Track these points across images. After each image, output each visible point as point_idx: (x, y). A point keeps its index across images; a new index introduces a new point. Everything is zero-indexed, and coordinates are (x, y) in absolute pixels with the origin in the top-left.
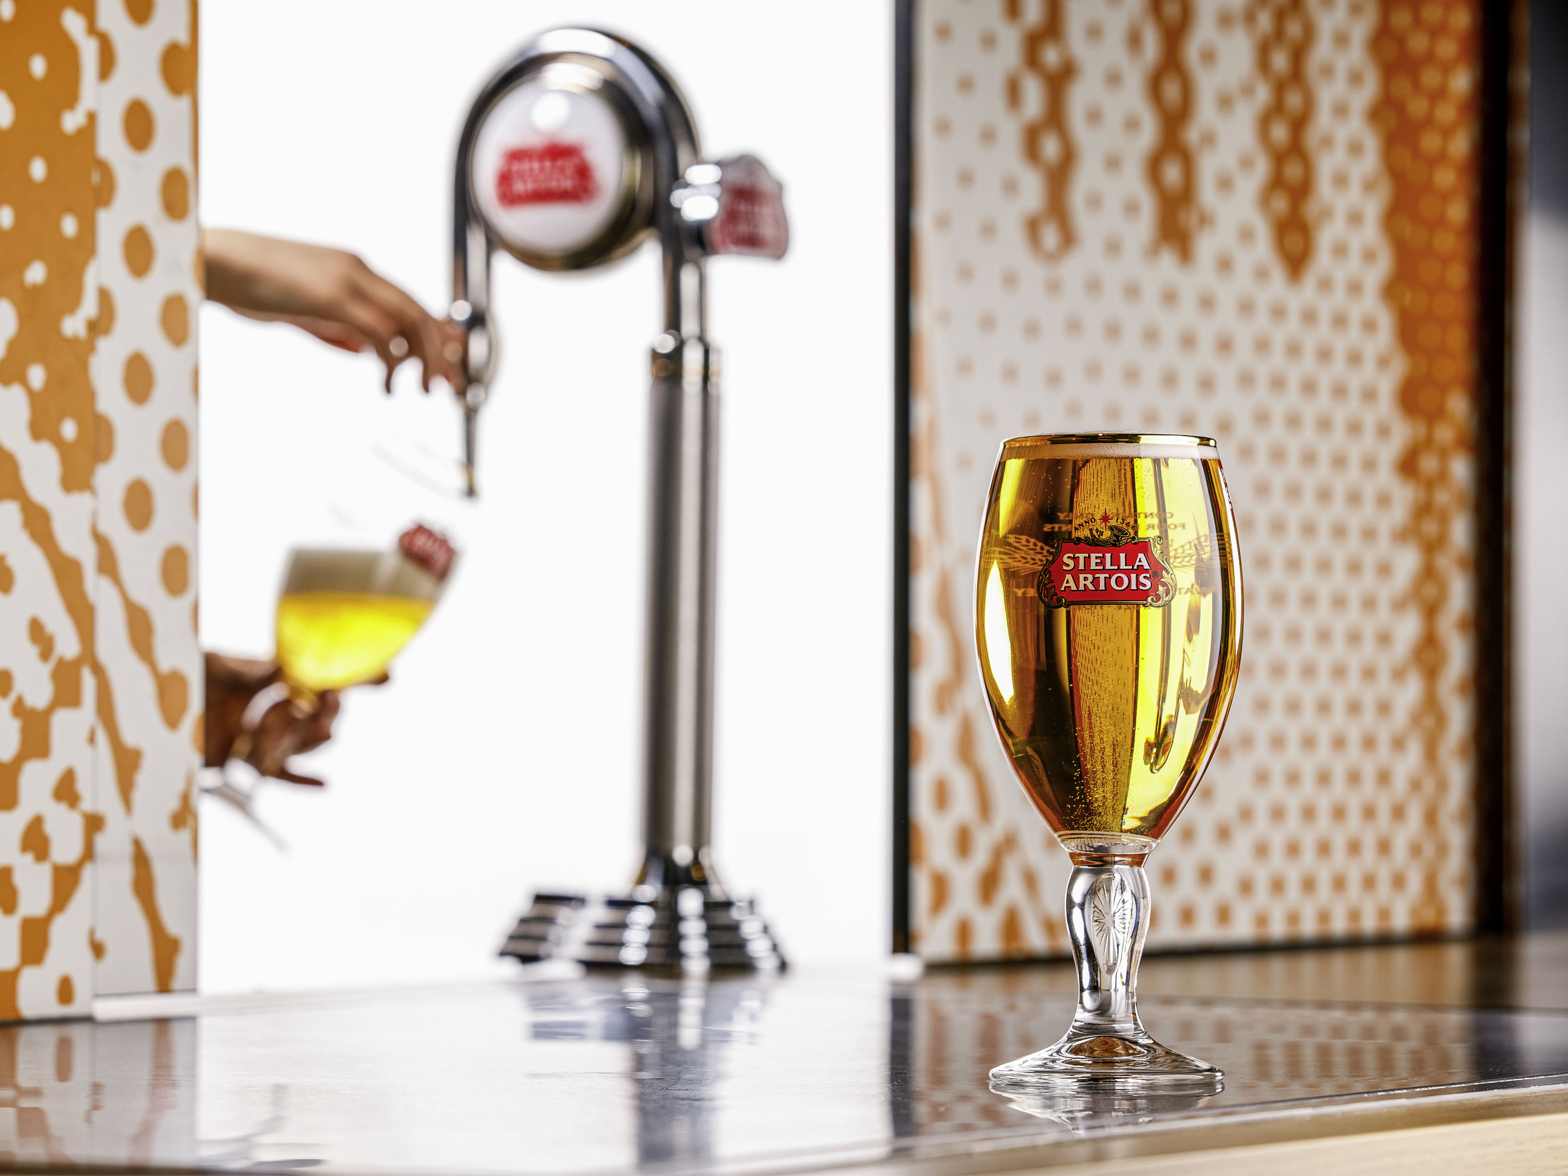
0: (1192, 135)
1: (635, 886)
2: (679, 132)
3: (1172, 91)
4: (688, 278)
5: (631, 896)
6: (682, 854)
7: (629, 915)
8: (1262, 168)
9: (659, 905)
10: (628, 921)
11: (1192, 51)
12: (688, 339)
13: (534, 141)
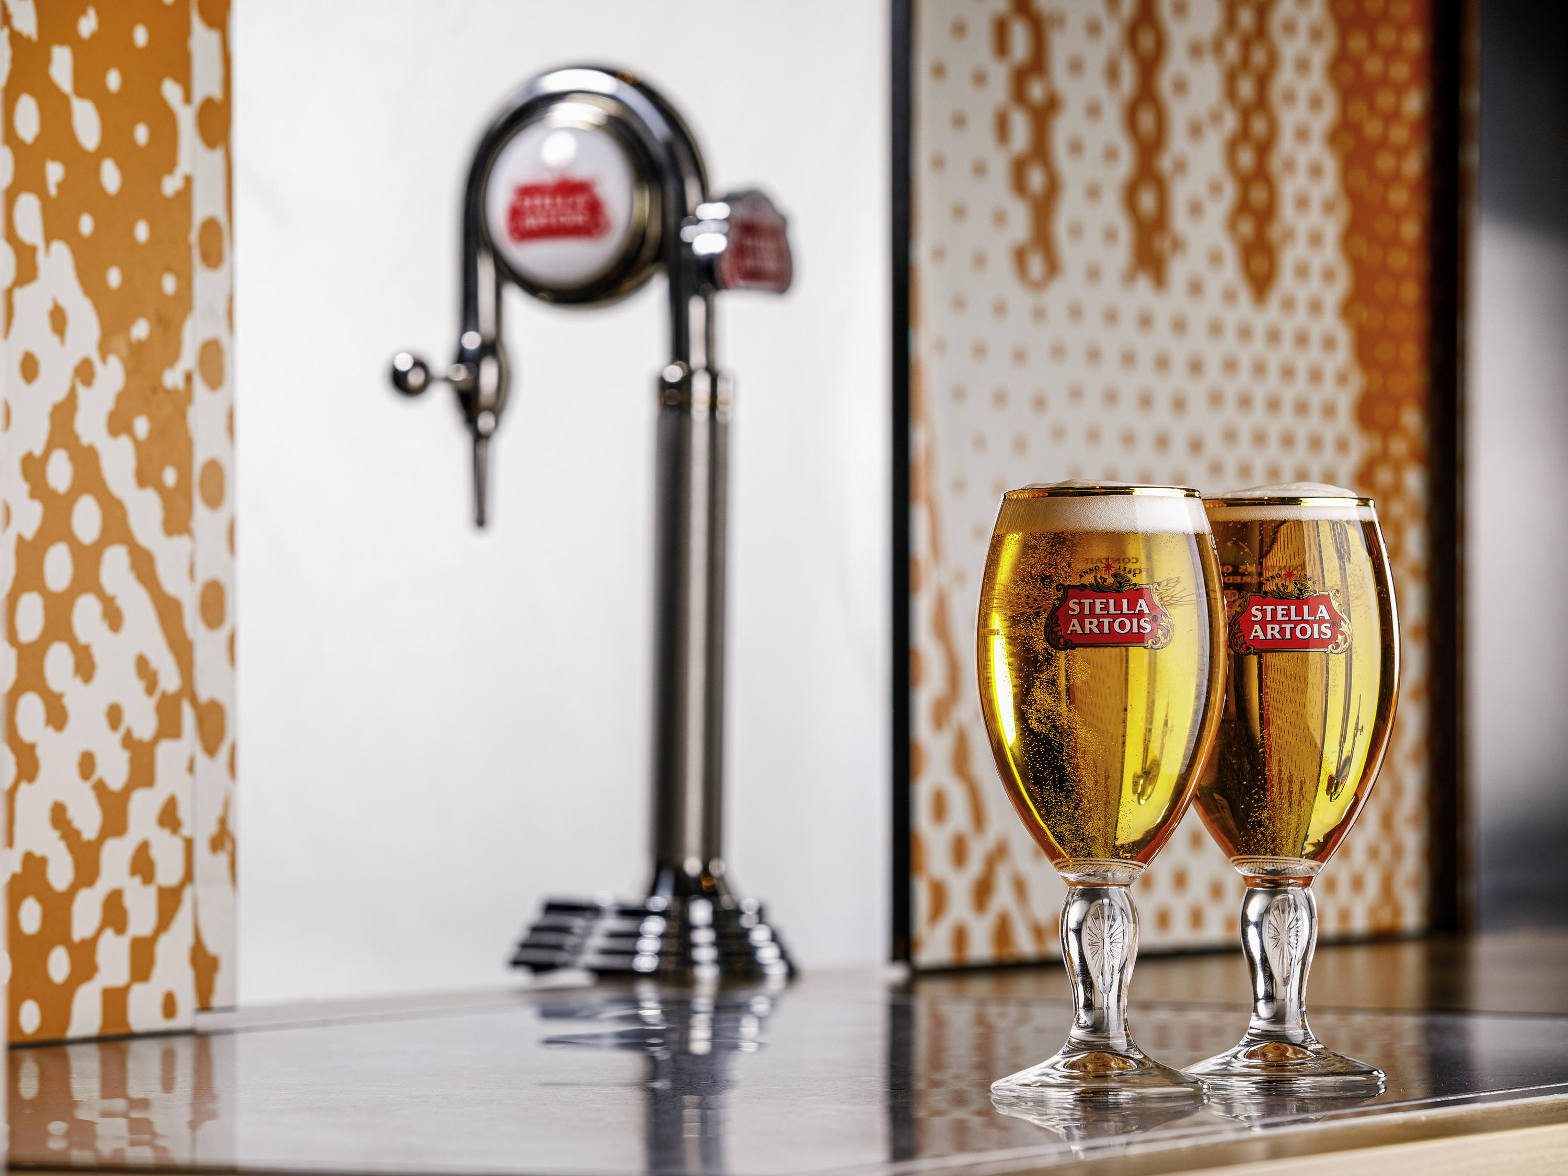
0: (1166, 163)
1: (647, 898)
2: (686, 168)
3: (1147, 121)
4: (696, 310)
5: (644, 906)
6: (693, 865)
7: (642, 925)
8: (1230, 192)
9: (673, 914)
10: (641, 930)
11: (1165, 83)
12: (696, 370)
13: (547, 179)
